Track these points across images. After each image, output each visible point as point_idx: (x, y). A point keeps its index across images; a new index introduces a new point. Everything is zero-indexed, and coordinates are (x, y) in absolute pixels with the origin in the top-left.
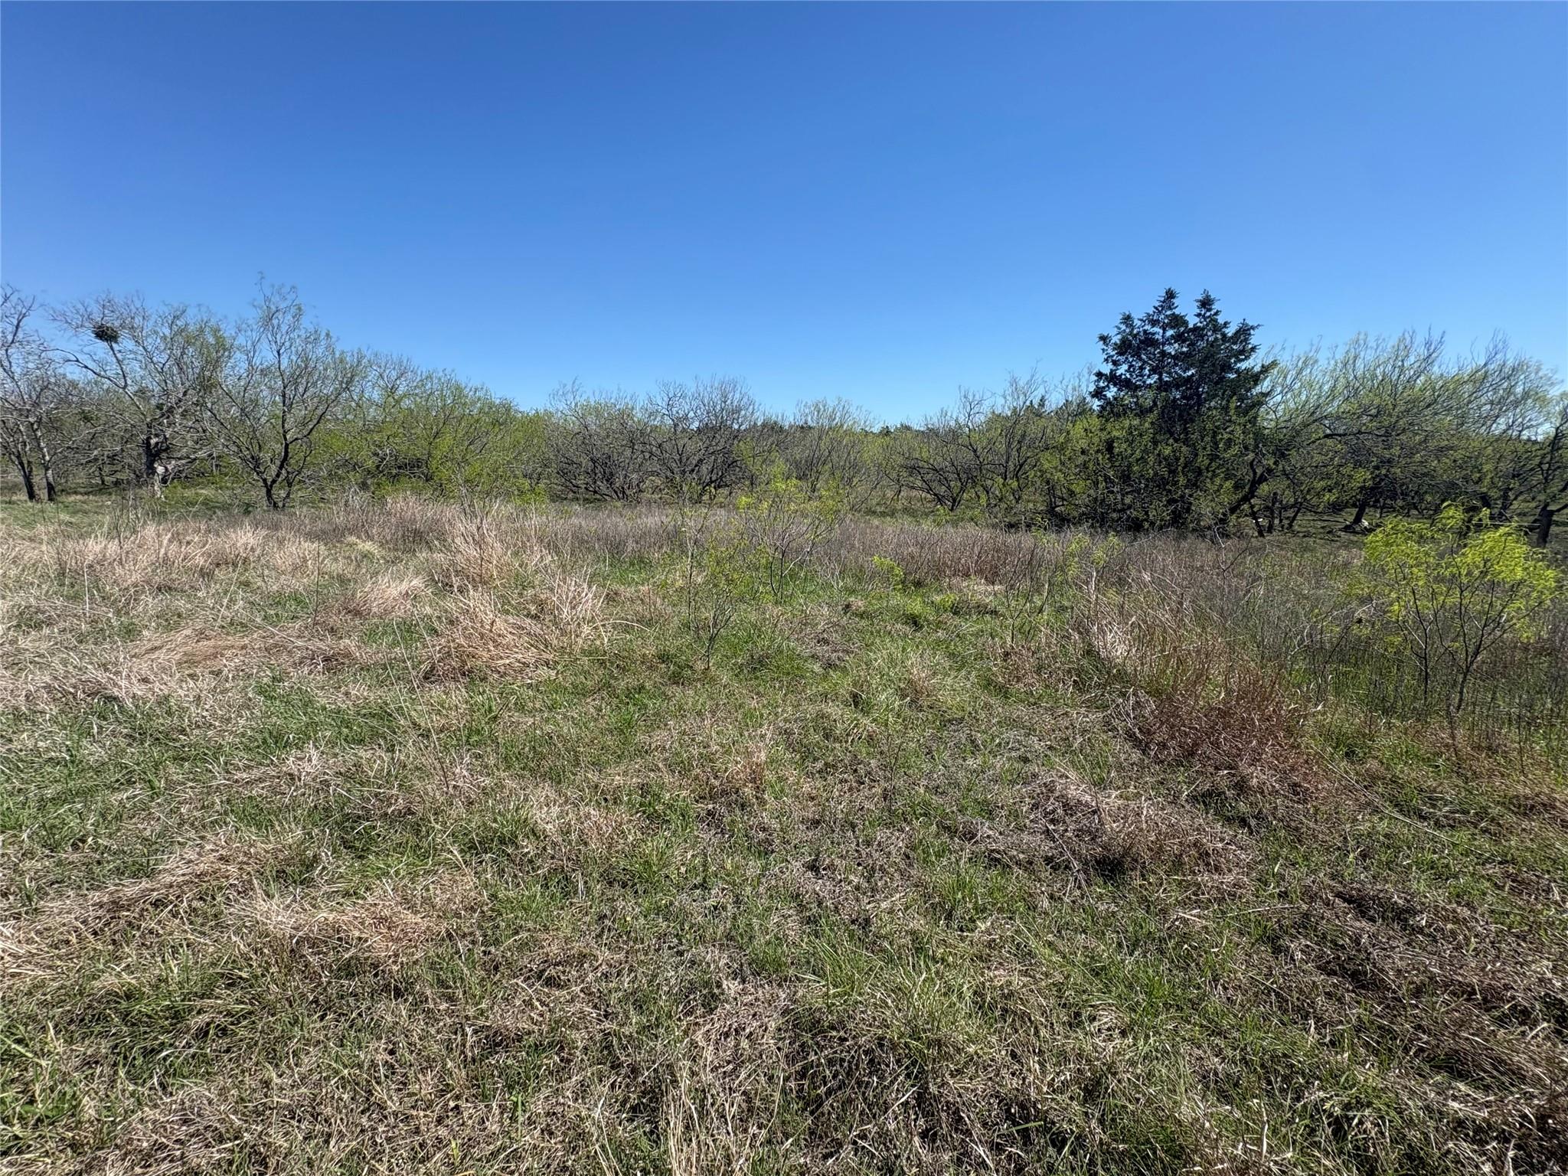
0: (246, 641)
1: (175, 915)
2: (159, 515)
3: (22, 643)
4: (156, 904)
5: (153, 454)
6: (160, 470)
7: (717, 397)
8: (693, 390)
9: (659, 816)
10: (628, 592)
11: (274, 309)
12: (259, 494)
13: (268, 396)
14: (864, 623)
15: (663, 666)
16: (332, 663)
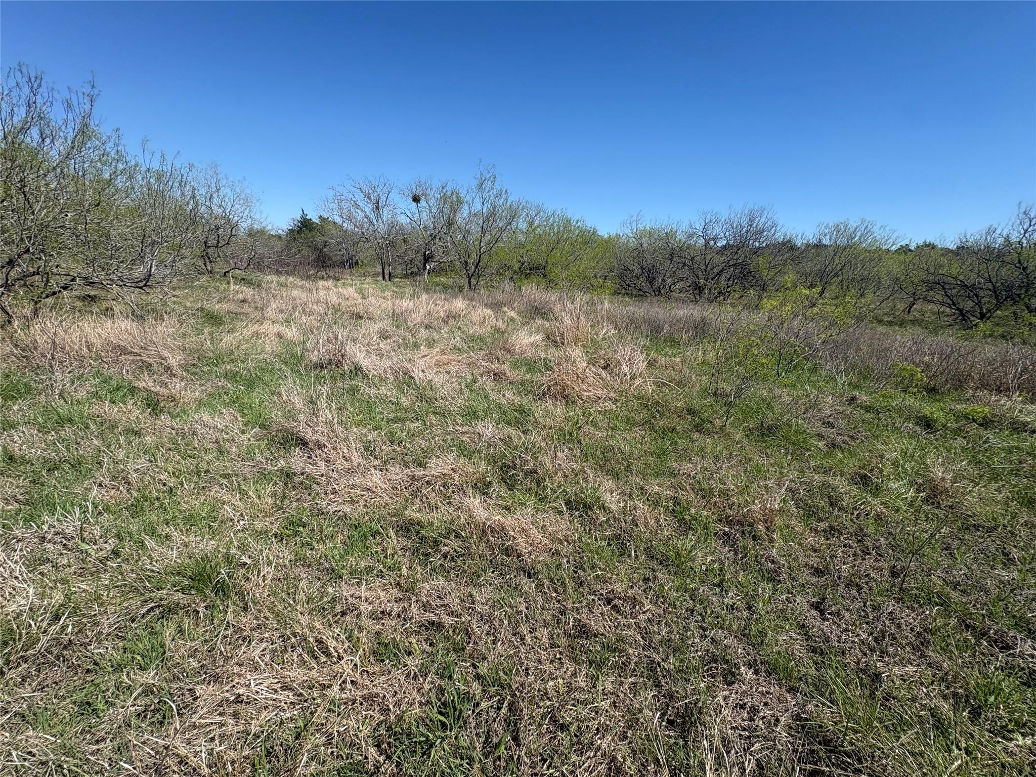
0: (460, 358)
1: (434, 491)
2: (427, 290)
3: (381, 345)
4: (427, 483)
5: (427, 259)
6: (428, 267)
7: (745, 222)
8: (726, 216)
9: (685, 523)
10: (662, 360)
11: (483, 178)
12: (464, 282)
13: (475, 229)
14: (869, 416)
15: (689, 417)
16: (497, 376)
